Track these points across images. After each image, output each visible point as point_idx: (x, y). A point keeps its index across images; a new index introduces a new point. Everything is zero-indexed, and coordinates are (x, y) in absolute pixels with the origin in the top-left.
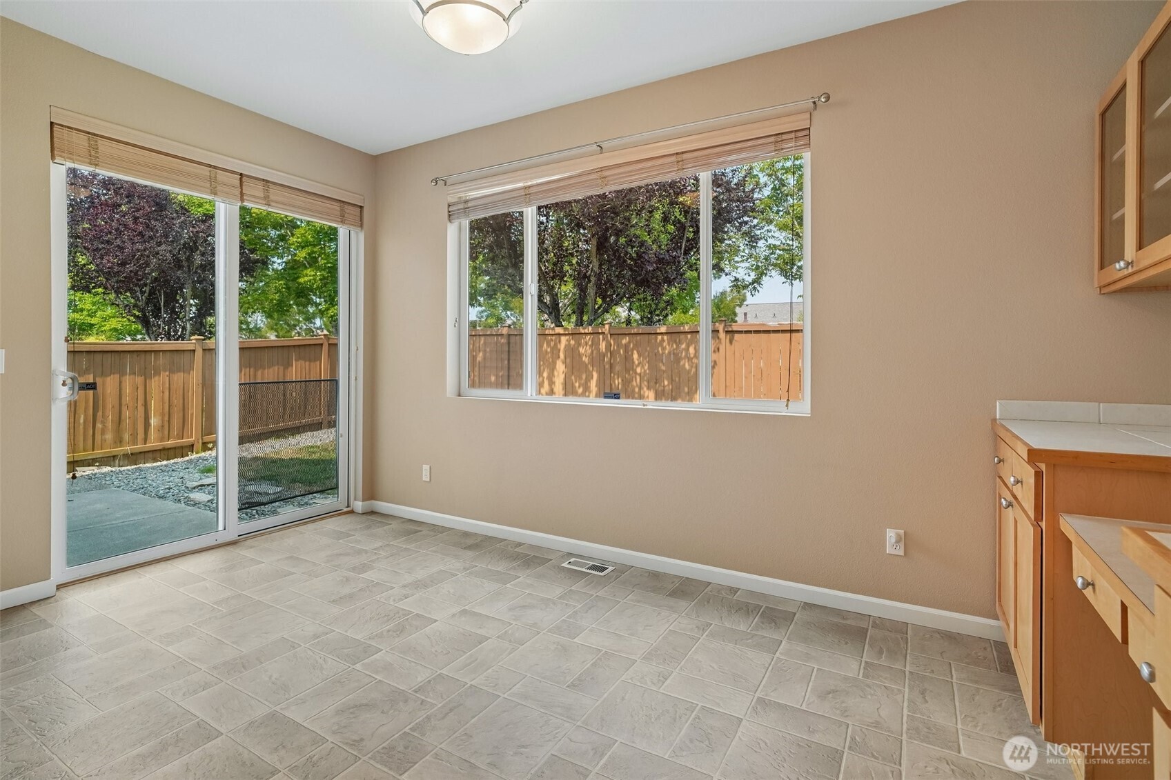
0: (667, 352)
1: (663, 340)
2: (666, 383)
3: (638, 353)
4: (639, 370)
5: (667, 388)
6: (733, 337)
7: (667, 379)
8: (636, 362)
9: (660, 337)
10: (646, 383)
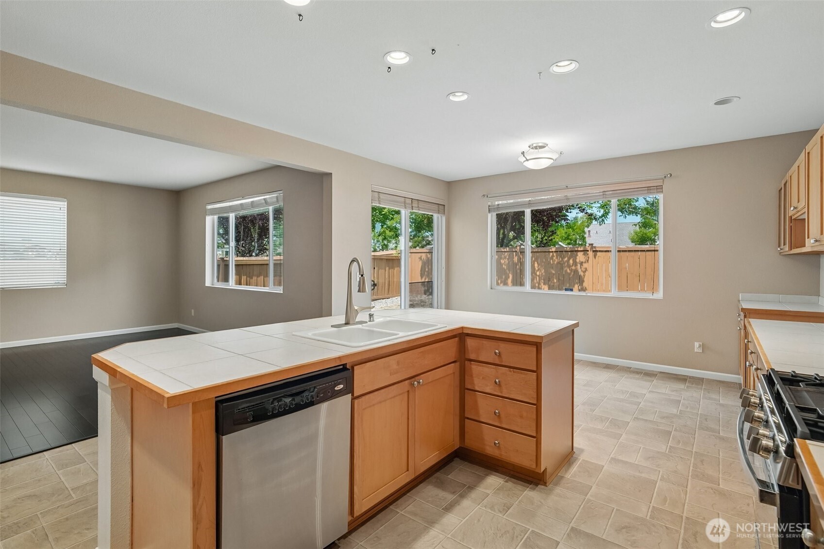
0: (556, 262)
1: (553, 256)
2: (555, 281)
3: (537, 263)
4: (538, 273)
5: (555, 284)
6: (596, 254)
7: (556, 279)
8: (537, 269)
9: (551, 254)
10: (543, 281)
